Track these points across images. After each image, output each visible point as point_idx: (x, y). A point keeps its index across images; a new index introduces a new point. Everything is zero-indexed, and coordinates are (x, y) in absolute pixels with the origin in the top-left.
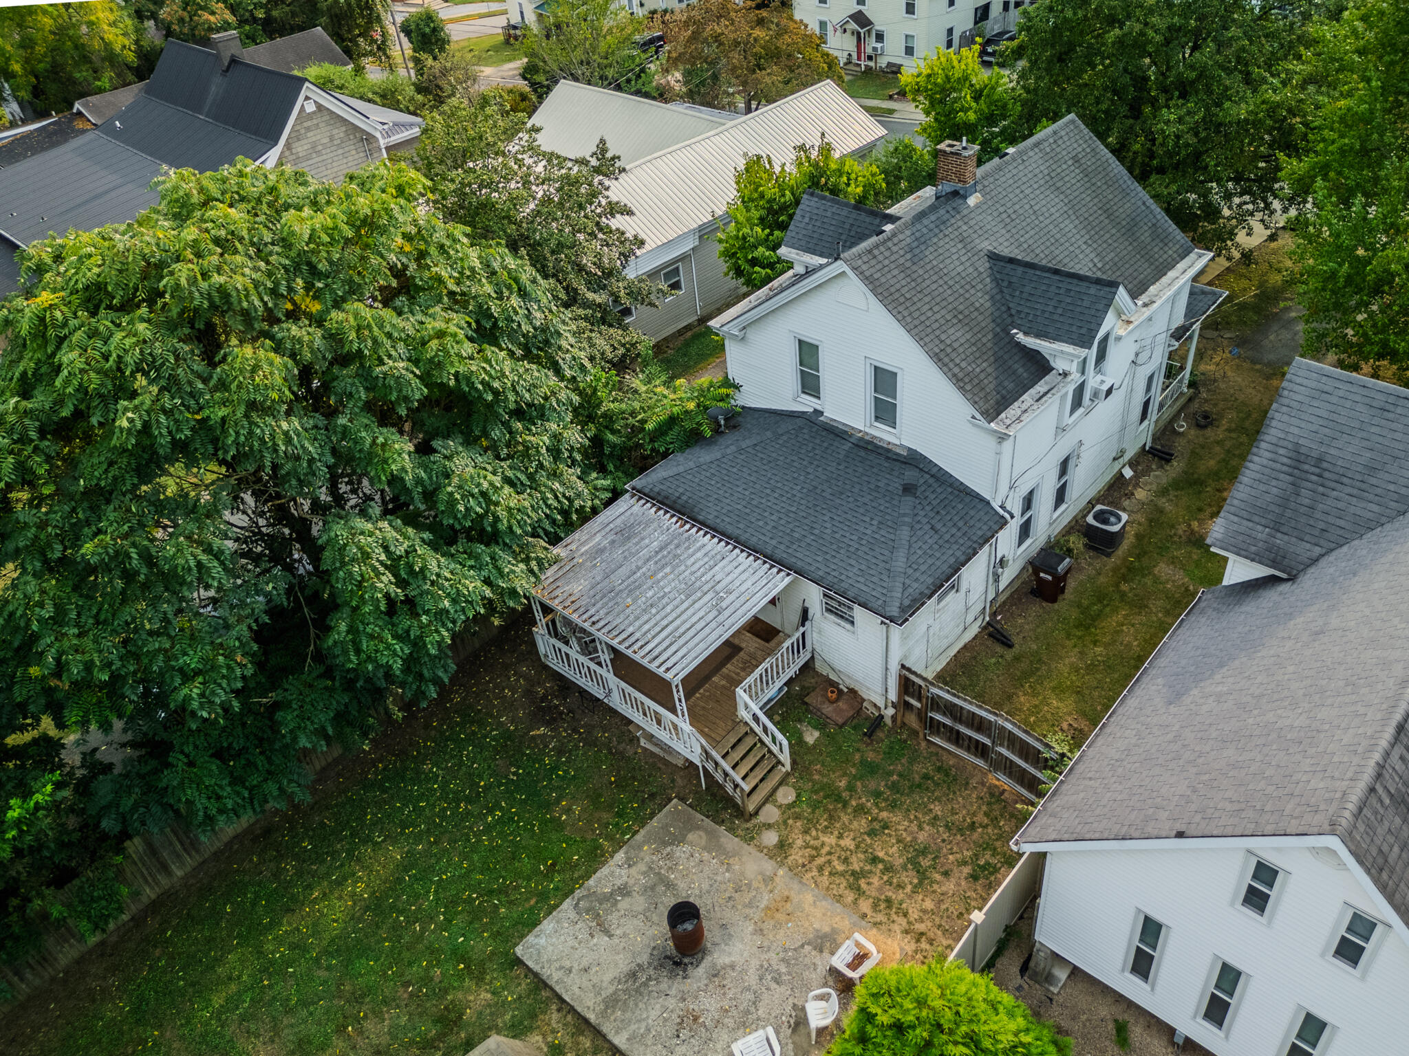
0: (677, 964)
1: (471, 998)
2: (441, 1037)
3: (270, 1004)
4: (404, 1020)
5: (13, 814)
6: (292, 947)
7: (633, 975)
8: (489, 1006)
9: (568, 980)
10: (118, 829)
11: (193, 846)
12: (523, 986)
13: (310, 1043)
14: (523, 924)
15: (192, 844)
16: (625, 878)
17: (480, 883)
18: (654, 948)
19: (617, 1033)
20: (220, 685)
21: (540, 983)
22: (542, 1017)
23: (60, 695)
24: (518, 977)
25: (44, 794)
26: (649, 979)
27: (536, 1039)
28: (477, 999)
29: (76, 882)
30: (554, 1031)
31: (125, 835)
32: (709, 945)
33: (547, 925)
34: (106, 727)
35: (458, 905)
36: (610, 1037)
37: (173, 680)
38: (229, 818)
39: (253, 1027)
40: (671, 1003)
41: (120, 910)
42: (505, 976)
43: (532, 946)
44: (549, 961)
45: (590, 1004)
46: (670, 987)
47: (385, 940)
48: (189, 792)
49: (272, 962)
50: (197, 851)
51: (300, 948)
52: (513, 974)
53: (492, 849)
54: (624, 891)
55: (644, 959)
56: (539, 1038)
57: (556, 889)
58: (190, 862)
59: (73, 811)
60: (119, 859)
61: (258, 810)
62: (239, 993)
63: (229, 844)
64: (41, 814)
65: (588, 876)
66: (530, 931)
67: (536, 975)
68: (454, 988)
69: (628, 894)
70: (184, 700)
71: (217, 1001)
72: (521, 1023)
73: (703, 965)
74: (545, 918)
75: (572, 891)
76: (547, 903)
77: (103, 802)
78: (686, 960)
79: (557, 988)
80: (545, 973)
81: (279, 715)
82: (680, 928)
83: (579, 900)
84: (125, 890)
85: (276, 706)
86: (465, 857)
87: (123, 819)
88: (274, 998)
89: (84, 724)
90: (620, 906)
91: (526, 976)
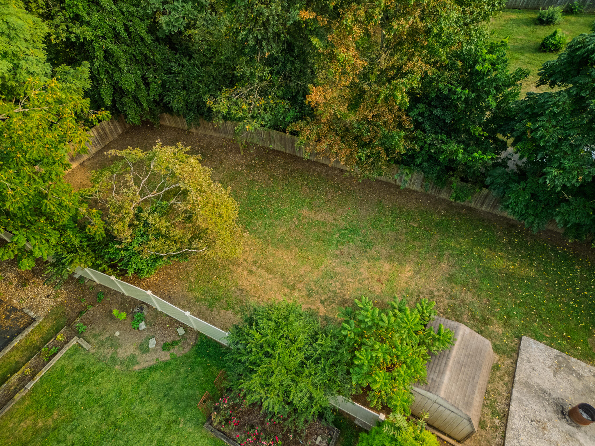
0: (562, 412)
1: (497, 326)
2: (478, 320)
3: (459, 260)
4: (476, 305)
5: (476, 155)
6: (480, 257)
7: (544, 392)
8: (498, 334)
9: (525, 363)
10: (488, 184)
11: (494, 207)
12: (512, 345)
13: (455, 278)
14: (535, 335)
15: (495, 206)
16: (586, 375)
17: (542, 310)
18: (562, 399)
19: (517, 391)
20: (564, 179)
21: (517, 351)
22: (505, 356)
23: (525, 137)
24: (514, 341)
25: (487, 158)
26: (548, 401)
27: (497, 357)
28: (497, 328)
29: (465, 184)
30: (503, 363)
31: (487, 187)
32: (583, 429)
33: (542, 346)
34: (521, 157)
35: (527, 306)
36: (514, 389)
37: (555, 164)
38: (511, 212)
39: (450, 259)
40: (543, 414)
41: (464, 201)
42: (512, 336)
43: (529, 342)
44: (528, 352)
45: (522, 376)
46: (549, 412)
47: (499, 285)
48: (513, 195)
49: (472, 253)
50: (493, 209)
51: (481, 259)
52: (515, 339)
53: (558, 309)
54: (579, 377)
55: (555, 396)
56: (497, 359)
57: (559, 344)
58: (488, 210)
59: (486, 168)
60: (478, 190)
61: (520, 219)
62: (457, 249)
63: (501, 217)
64: (481, 161)
65: (575, 356)
66: (534, 339)
67: (519, 348)
68: (496, 318)
69: (579, 379)
70: (549, 172)
71: (453, 244)
72: (499, 349)
73: (571, 427)
74: (544, 343)
75: (563, 351)
76: (551, 342)
77: (494, 174)
78: (567, 417)
79: (519, 359)
80: (522, 352)
81: (563, 204)
82: (581, 411)
83: (561, 356)
84: (470, 198)
85: (566, 201)
86: (548, 300)
87: (492, 183)
88: (461, 260)
89: (518, 151)
90: (571, 376)
91: (516, 344)
